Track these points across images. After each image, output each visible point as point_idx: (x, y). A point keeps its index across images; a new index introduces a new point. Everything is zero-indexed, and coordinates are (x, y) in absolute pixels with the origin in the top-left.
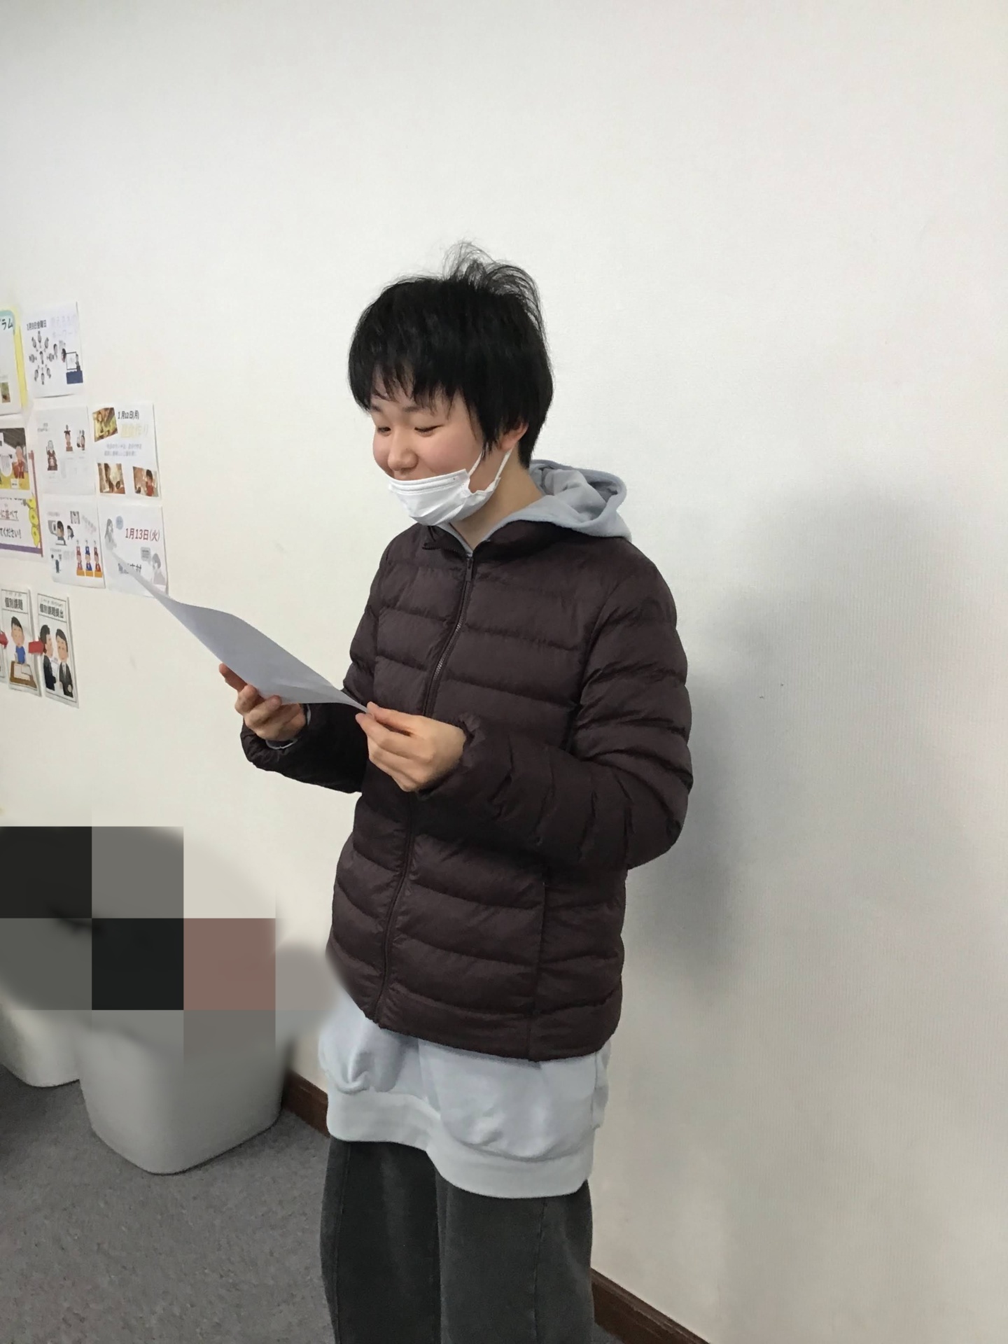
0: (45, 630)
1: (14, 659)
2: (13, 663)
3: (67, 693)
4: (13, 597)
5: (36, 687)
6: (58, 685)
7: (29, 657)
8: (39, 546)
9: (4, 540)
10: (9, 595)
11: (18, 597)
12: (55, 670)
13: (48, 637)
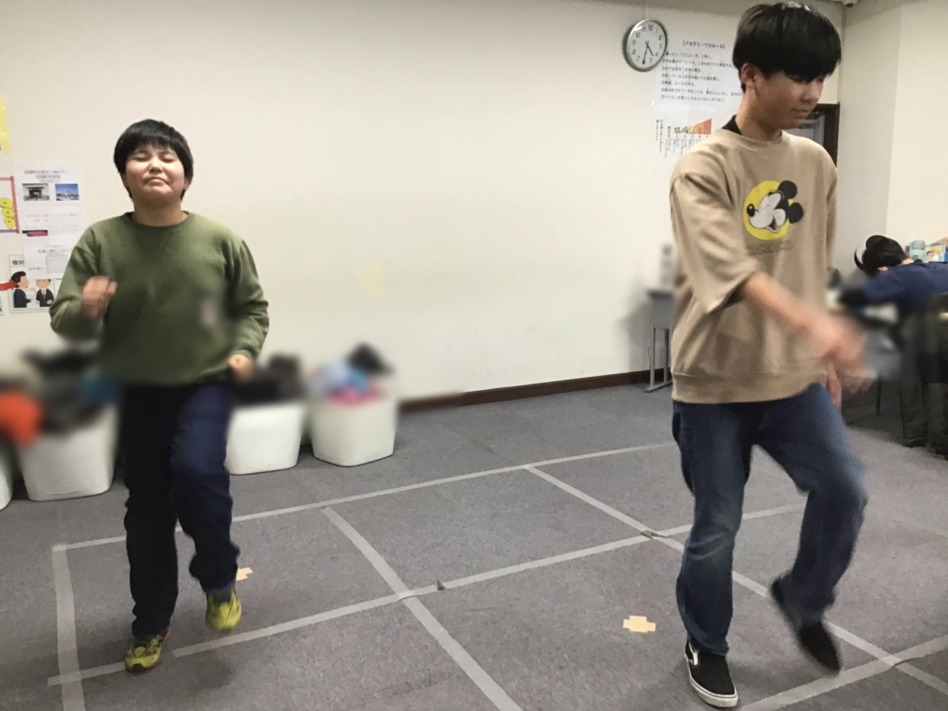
0: (22, 274)
3: (43, 304)
6: (34, 305)
8: (15, 228)
12: (30, 294)
13: (22, 278)
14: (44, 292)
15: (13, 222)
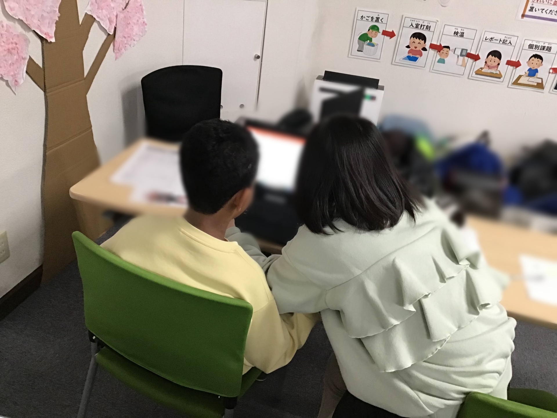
1: (523, 74)
2: (520, 77)
4: (541, 44)
5: (543, 88)
7: (543, 74)
9: (544, 15)
10: (535, 43)
11: (546, 45)
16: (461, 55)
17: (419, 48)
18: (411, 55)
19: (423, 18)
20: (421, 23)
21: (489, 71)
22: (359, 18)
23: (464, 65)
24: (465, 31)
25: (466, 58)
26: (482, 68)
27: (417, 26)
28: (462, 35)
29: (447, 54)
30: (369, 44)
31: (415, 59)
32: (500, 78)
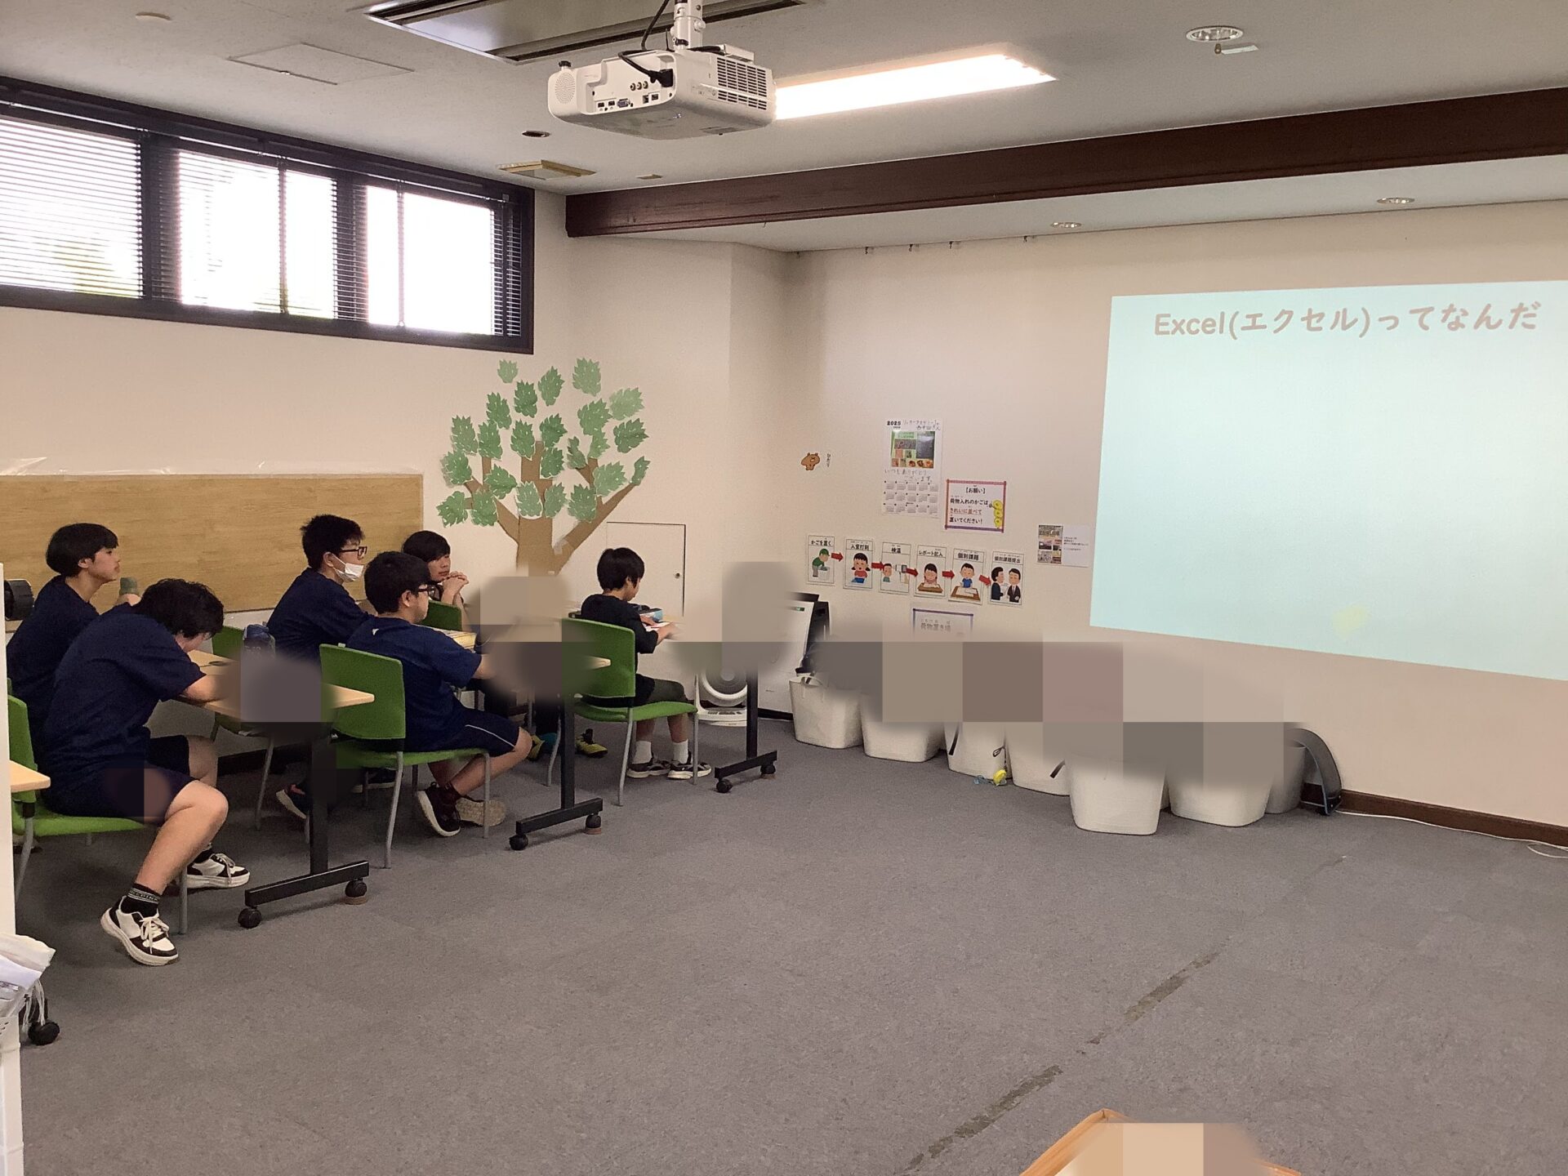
0: (999, 569)
1: (959, 585)
2: (957, 588)
3: (1012, 600)
4: (969, 553)
5: (979, 599)
6: (1005, 598)
7: (976, 583)
8: (1001, 528)
9: (963, 524)
10: (963, 552)
11: (973, 554)
12: (1004, 589)
13: (1000, 573)
14: (1014, 589)
15: (1001, 522)
16: (903, 572)
17: (863, 569)
18: (857, 577)
19: (862, 538)
20: (860, 544)
21: (930, 586)
22: (810, 543)
23: (907, 582)
24: (902, 547)
25: (908, 574)
26: (923, 584)
27: (857, 546)
28: (899, 552)
29: (890, 572)
30: (822, 569)
31: (862, 581)
32: (941, 592)
